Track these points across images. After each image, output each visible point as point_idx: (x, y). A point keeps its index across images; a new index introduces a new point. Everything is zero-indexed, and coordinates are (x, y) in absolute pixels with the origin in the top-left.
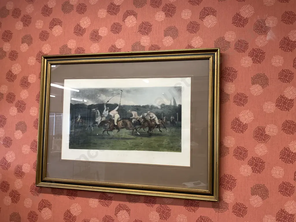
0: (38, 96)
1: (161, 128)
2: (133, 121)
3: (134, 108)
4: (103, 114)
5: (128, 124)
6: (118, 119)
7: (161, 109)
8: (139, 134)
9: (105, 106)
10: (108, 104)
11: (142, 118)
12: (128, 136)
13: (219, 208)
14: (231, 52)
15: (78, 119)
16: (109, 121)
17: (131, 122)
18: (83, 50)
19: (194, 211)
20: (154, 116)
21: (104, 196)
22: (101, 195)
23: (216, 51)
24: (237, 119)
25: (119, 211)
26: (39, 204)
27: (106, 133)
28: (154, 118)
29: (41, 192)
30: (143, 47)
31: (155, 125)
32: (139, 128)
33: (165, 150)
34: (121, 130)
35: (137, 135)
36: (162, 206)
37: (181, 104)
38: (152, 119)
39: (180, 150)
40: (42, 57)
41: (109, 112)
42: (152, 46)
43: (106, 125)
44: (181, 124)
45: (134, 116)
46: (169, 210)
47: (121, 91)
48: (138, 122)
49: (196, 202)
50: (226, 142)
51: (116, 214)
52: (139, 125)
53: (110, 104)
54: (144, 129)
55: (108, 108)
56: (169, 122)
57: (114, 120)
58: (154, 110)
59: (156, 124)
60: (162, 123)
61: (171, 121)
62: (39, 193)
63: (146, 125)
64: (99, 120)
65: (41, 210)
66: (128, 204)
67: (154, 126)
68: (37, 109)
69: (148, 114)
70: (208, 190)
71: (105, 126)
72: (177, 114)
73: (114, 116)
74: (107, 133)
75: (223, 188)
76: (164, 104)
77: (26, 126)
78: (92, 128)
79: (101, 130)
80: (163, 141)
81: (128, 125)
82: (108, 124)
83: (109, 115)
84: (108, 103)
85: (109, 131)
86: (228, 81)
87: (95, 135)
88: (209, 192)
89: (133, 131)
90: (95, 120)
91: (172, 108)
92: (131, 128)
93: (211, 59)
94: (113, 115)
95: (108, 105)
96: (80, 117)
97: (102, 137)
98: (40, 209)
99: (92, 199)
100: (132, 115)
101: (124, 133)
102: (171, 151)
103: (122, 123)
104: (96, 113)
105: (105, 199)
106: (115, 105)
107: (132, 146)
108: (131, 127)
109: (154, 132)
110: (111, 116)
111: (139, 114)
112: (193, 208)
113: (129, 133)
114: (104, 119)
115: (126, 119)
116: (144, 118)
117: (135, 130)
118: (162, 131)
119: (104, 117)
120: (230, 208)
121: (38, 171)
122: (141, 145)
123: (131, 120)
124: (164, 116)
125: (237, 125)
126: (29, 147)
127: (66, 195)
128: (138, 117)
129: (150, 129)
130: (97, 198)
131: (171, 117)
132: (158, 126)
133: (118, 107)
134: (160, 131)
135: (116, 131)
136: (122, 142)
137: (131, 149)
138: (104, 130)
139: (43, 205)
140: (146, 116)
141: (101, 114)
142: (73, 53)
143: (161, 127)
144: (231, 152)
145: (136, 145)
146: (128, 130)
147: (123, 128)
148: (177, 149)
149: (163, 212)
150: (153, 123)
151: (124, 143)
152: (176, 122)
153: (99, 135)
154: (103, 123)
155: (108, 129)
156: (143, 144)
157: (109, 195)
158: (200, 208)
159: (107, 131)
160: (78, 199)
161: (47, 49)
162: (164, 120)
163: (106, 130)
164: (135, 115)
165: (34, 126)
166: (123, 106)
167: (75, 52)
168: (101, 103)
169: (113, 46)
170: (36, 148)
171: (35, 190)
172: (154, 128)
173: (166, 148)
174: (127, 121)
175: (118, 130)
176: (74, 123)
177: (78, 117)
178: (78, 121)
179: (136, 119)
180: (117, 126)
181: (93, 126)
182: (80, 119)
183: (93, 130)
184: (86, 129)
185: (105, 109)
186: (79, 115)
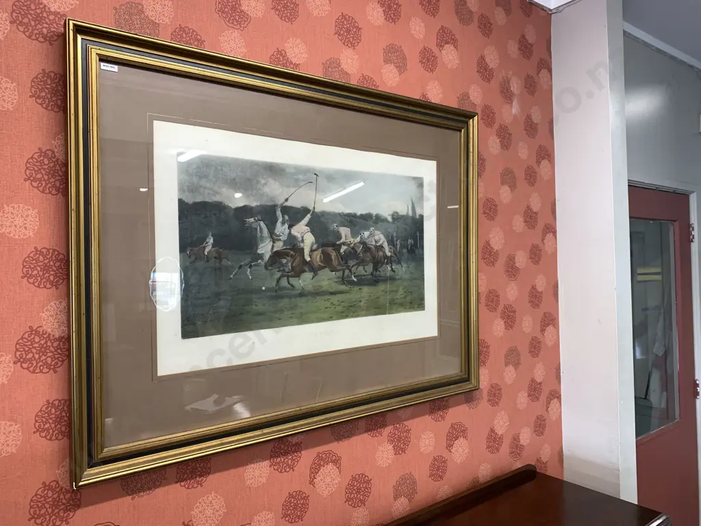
0: (34, 165)
1: (393, 263)
2: (342, 251)
3: (345, 219)
4: (276, 232)
5: (333, 257)
6: (312, 246)
7: (392, 223)
8: (355, 280)
9: (279, 213)
10: (286, 207)
11: (360, 243)
12: (334, 287)
15: (205, 248)
16: (292, 253)
17: (339, 252)
18: (198, 40)
19: (443, 418)
20: (382, 239)
21: (282, 446)
22: (274, 448)
23: (472, 117)
24: (488, 243)
25: (319, 471)
27: (284, 282)
28: (381, 242)
29: (79, 507)
32: (355, 265)
33: (399, 309)
34: (319, 272)
36: (396, 429)
37: (422, 214)
38: (378, 245)
39: (422, 306)
41: (290, 227)
42: (364, 77)
43: (284, 261)
44: (423, 254)
45: (343, 239)
46: (409, 431)
47: (315, 176)
48: (353, 251)
49: (446, 399)
51: (312, 482)
52: (355, 260)
53: (291, 208)
54: (364, 268)
55: (287, 217)
56: (405, 251)
57: (303, 249)
58: (382, 226)
59: (386, 257)
61: (409, 248)
62: (70, 510)
63: (368, 259)
64: (266, 249)
66: (335, 447)
69: (371, 235)
70: (462, 372)
71: (283, 265)
72: (418, 233)
73: (302, 237)
74: (288, 282)
76: (397, 213)
78: (248, 273)
79: (272, 275)
80: (397, 291)
81: (332, 260)
82: (289, 258)
85: (292, 276)
87: (259, 291)
88: (464, 377)
89: (343, 273)
90: (257, 249)
91: (410, 221)
92: (339, 268)
94: (299, 236)
95: (286, 210)
96: (211, 240)
97: (277, 294)
99: (252, 465)
101: (327, 279)
102: (410, 311)
103: (320, 257)
104: (256, 229)
105: (286, 453)
107: (339, 309)
108: (340, 264)
109: (383, 274)
110: (295, 237)
111: (354, 235)
112: (441, 413)
113: (336, 280)
114: (279, 246)
117: (347, 272)
118: (396, 270)
119: (280, 240)
120: (485, 395)
122: (360, 304)
123: (337, 248)
125: (488, 254)
126: (9, 358)
127: (176, 483)
128: (352, 240)
129: (376, 268)
130: (263, 459)
131: (409, 241)
132: (389, 260)
133: (309, 216)
134: (392, 270)
135: (308, 276)
136: (321, 302)
138: (279, 275)
140: (368, 237)
141: (272, 233)
143: (394, 261)
145: (351, 306)
146: (334, 273)
147: (322, 268)
148: (418, 305)
149: (399, 439)
151: (328, 304)
153: (268, 290)
154: (276, 256)
155: (288, 272)
156: (363, 302)
157: (295, 440)
159: (288, 277)
160: (213, 479)
162: (398, 247)
163: (285, 276)
164: (346, 236)
165: (26, 276)
166: (320, 215)
167: (172, 39)
168: (268, 204)
169: (279, 52)
170: (43, 357)
171: (53, 505)
172: (382, 266)
173: (402, 305)
174: (330, 250)
175: (312, 273)
176: (193, 258)
177: (207, 243)
178: (206, 253)
179: (349, 245)
180: (310, 264)
181: (250, 267)
182: (211, 246)
183: (250, 277)
184: (232, 276)
185: (280, 219)
186: (210, 234)
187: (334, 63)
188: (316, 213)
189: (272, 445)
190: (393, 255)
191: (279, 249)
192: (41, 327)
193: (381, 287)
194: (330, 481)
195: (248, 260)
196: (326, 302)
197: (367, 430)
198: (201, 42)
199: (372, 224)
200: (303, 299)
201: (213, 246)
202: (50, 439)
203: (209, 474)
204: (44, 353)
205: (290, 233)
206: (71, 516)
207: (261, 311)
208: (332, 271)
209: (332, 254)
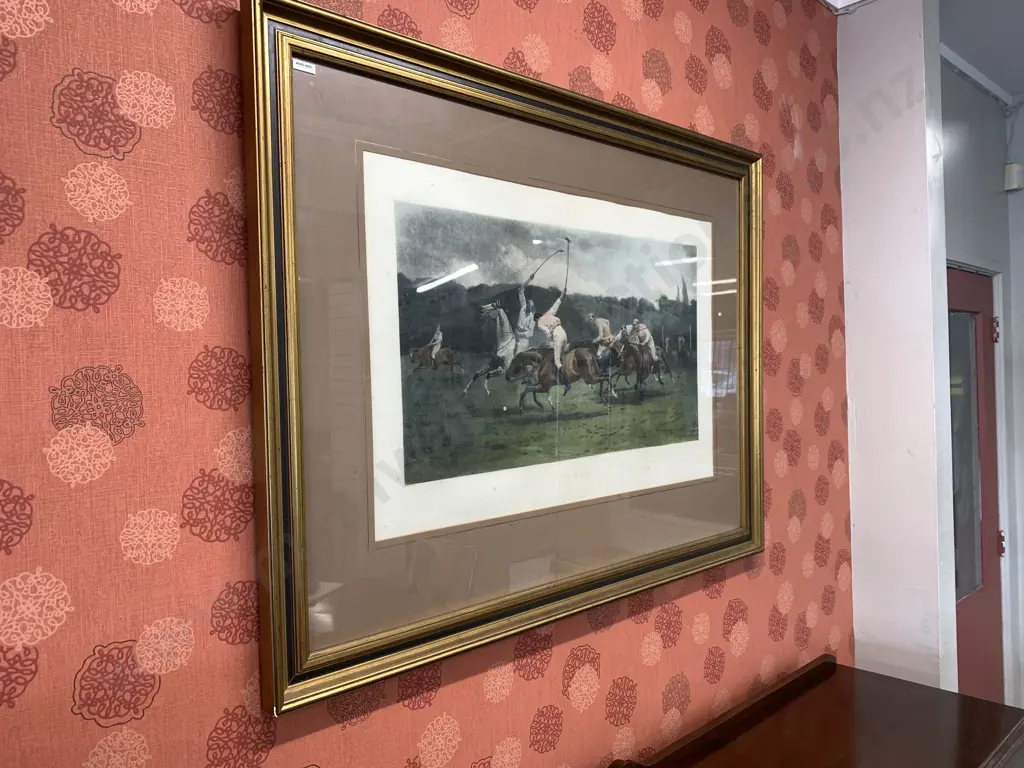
0: (201, 216)
1: (661, 371)
2: (599, 353)
3: (602, 306)
4: (520, 325)
5: (588, 362)
6: (564, 346)
7: (659, 312)
8: (616, 395)
9: (522, 297)
11: (621, 341)
12: (590, 406)
15: (431, 348)
16: (539, 355)
17: (595, 354)
19: (720, 593)
20: (648, 333)
21: (529, 642)
22: (519, 643)
23: (754, 161)
24: (768, 343)
25: (573, 675)
28: (647, 341)
29: (273, 744)
32: (616, 373)
33: (669, 439)
34: (573, 384)
36: (665, 610)
37: (695, 299)
38: (643, 344)
39: (696, 433)
41: (537, 317)
42: (619, 97)
43: (530, 368)
44: (696, 359)
45: (601, 335)
46: (679, 613)
47: (566, 241)
51: (565, 692)
52: (615, 367)
53: (538, 289)
54: (626, 380)
55: (532, 303)
56: (674, 353)
57: (552, 350)
58: (648, 316)
59: (653, 362)
62: (261, 750)
63: (631, 366)
64: (508, 349)
66: (593, 640)
68: (200, 291)
70: (742, 527)
71: (528, 374)
72: (690, 328)
73: (552, 332)
74: (536, 398)
76: (664, 298)
77: (133, 395)
78: (486, 385)
80: (666, 412)
81: (587, 367)
82: (535, 364)
85: (540, 391)
87: (499, 413)
89: (601, 387)
90: (496, 352)
91: (681, 309)
92: (596, 378)
94: (548, 331)
96: (439, 337)
97: (521, 417)
99: (493, 671)
101: (583, 394)
102: (680, 441)
103: (574, 361)
104: (495, 320)
105: (534, 651)
107: (597, 438)
108: (596, 373)
109: (647, 387)
110: (542, 333)
112: (717, 587)
113: (593, 396)
114: (523, 345)
115: (581, 345)
116: (625, 340)
117: (605, 384)
118: (664, 382)
119: (524, 336)
120: (768, 556)
124: (665, 335)
126: (172, 519)
127: (398, 701)
128: (611, 337)
129: (640, 379)
130: (507, 662)
131: (680, 339)
133: (559, 301)
134: (660, 380)
135: (557, 390)
136: (578, 429)
137: (601, 447)
140: (632, 333)
141: (514, 326)
143: (661, 368)
145: (612, 434)
146: (590, 385)
147: (576, 378)
148: (691, 432)
149: (669, 625)
151: (584, 432)
152: (688, 354)
153: (510, 411)
155: (534, 385)
156: (625, 428)
157: (543, 632)
158: (728, 581)
159: (535, 392)
160: (445, 693)
162: (667, 347)
163: (530, 390)
164: (604, 332)
165: (193, 391)
166: (573, 299)
168: (509, 283)
169: (516, 56)
170: (220, 517)
171: (239, 743)
172: (647, 376)
173: (671, 432)
174: (584, 351)
175: (564, 386)
176: (417, 365)
177: (435, 341)
178: (434, 356)
179: (607, 345)
180: (561, 373)
181: (488, 377)
182: (440, 346)
183: (489, 393)
184: (465, 391)
185: (524, 307)
186: (438, 328)
187: (583, 74)
189: (516, 640)
190: (660, 359)
191: (523, 350)
192: (216, 469)
193: (648, 406)
194: (587, 689)
195: (486, 366)
196: (581, 428)
197: (632, 614)
200: (554, 425)
201: (442, 347)
202: (233, 643)
203: (439, 685)
204: (221, 510)
205: (536, 327)
206: (263, 758)
207: (501, 442)
208: (588, 383)
209: (587, 357)
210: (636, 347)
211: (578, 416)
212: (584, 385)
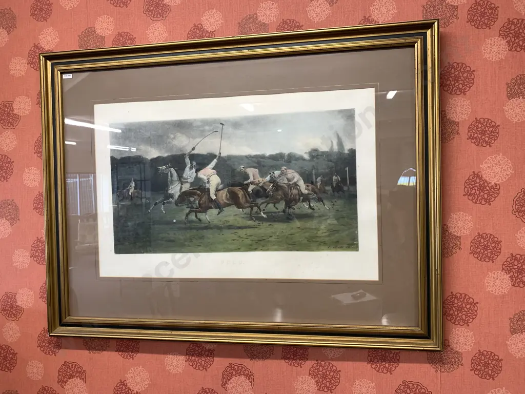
0: (38, 144)
1: (312, 201)
2: (250, 189)
3: (252, 161)
4: (184, 176)
5: (240, 196)
6: (218, 185)
7: (310, 161)
8: (265, 216)
9: (187, 160)
10: (193, 155)
11: (270, 182)
12: (242, 222)
13: (443, 363)
14: (459, 28)
15: (129, 190)
16: (199, 192)
17: (246, 190)
18: (130, 39)
19: (390, 371)
20: (297, 178)
21: (197, 349)
22: (189, 347)
23: (430, 26)
24: (477, 175)
25: (231, 378)
26: (59, 371)
27: (192, 217)
28: (295, 180)
29: (60, 348)
30: (265, 26)
31: (300, 197)
32: (265, 202)
33: (322, 247)
34: (224, 209)
35: (262, 219)
36: (321, 365)
37: (354, 149)
38: (291, 183)
39: (355, 246)
40: (41, 57)
41: (197, 171)
42: (284, 22)
43: (192, 199)
44: (356, 192)
45: (251, 179)
46: (337, 372)
47: (221, 125)
48: (261, 190)
49: (393, 352)
50: (454, 226)
51: (223, 385)
52: (264, 198)
53: (198, 155)
54: (274, 206)
55: (194, 163)
56: (328, 188)
57: (208, 189)
58: (296, 164)
59: (302, 194)
60: (313, 190)
61: (334, 185)
62: (56, 348)
63: (280, 197)
64: (175, 189)
65: (63, 384)
66: (248, 363)
67: (297, 197)
68: (38, 172)
69: (283, 174)
70: (418, 326)
71: (191, 203)
72: (347, 169)
73: (208, 179)
74: (196, 216)
75: (450, 320)
76: (316, 150)
77: (17, 209)
78: (162, 208)
79: (183, 210)
80: (317, 229)
81: (239, 198)
82: (196, 197)
83: (197, 179)
84: (194, 152)
85: (200, 212)
86: (455, 93)
87: (170, 223)
88: (422, 332)
89: (252, 210)
90: (167, 191)
91: (335, 157)
92: (246, 205)
93: (418, 45)
94: (205, 178)
95: (193, 157)
96: (133, 184)
98: (62, 382)
99: (171, 356)
100: (247, 177)
102: (336, 251)
103: (226, 195)
104: (167, 174)
105: (200, 355)
106: (211, 157)
107: (248, 242)
108: (247, 202)
109: (297, 211)
110: (200, 179)
111: (263, 175)
112: (387, 365)
113: (243, 216)
114: (186, 187)
116: (273, 181)
117: (255, 209)
118: (315, 208)
119: (187, 182)
120: (467, 361)
121: (51, 304)
122: (270, 239)
123: (245, 187)
124: (317, 176)
125: (476, 188)
126: (28, 254)
127: (116, 351)
128: (261, 179)
129: (288, 205)
130: (180, 354)
131: (334, 178)
132: (306, 198)
133: (215, 160)
134: (310, 207)
135: (214, 212)
136: (228, 234)
137: (251, 248)
138: (188, 210)
139: (68, 374)
140: (279, 176)
141: (180, 176)
142: (109, 46)
143: (312, 199)
144: (466, 245)
145: (261, 240)
146: (241, 209)
147: (228, 205)
148: (348, 245)
149: (324, 377)
150: (295, 191)
151: (234, 237)
152: (345, 188)
153: (178, 222)
154: (184, 196)
155: (197, 208)
156: (273, 237)
157: (208, 347)
158: (401, 365)
159: (196, 212)
160: (140, 357)
161: (51, 41)
162: (319, 184)
163: (193, 211)
164: (254, 176)
165: (35, 208)
166: (226, 159)
167: (113, 44)
168: (177, 154)
169: (196, 27)
172: (296, 203)
173: (324, 243)
174: (237, 189)
175: (218, 210)
176: (121, 198)
177: (131, 186)
178: (130, 194)
179: (257, 184)
180: (216, 202)
181: (163, 204)
182: (133, 189)
183: (164, 212)
185: (189, 165)
186: (133, 180)
188: (222, 157)
189: (187, 345)
190: (311, 192)
191: (186, 190)
192: (42, 238)
196: (233, 235)
197: (284, 358)
198: (133, 39)
199: (284, 163)
200: (210, 231)
201: (135, 188)
203: (138, 352)
205: (197, 176)
206: (57, 352)
207: (172, 239)
208: (239, 208)
209: (239, 192)
210: (284, 185)
211: (230, 227)
212: (236, 209)
